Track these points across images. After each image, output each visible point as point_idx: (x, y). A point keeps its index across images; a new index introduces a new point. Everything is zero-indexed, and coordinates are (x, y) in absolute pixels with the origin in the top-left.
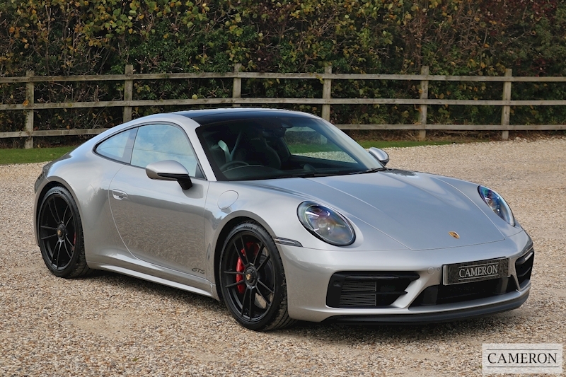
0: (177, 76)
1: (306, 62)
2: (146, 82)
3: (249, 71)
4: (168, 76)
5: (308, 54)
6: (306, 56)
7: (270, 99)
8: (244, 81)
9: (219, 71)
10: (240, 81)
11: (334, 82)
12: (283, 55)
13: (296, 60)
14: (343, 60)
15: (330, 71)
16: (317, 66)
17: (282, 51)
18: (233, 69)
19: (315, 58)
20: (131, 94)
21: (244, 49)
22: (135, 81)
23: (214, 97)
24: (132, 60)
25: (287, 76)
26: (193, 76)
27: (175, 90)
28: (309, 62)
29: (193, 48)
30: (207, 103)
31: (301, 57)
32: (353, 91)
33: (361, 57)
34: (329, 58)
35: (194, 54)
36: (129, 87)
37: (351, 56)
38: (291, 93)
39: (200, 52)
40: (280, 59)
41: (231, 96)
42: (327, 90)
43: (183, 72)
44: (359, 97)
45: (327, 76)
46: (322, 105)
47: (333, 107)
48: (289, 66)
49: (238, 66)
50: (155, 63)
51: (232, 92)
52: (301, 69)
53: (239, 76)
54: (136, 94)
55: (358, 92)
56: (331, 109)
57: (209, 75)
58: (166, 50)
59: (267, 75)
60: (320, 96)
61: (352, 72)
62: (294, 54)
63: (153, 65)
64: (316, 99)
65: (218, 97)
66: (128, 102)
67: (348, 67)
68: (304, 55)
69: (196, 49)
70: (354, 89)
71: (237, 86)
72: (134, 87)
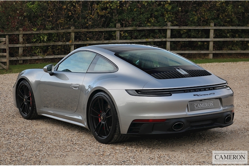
0: (141, 28)
1: (202, 21)
2: (126, 31)
3: (174, 26)
4: (136, 28)
5: (203, 17)
6: (202, 18)
7: (185, 39)
8: (172, 30)
9: (160, 26)
10: (170, 30)
11: (215, 30)
12: (191, 18)
13: (197, 20)
14: (219, 20)
15: (213, 25)
16: (207, 23)
17: (190, 16)
18: (166, 25)
19: (206, 19)
20: (119, 37)
21: (172, 15)
22: (121, 31)
23: (158, 38)
24: (119, 21)
25: (192, 28)
26: (148, 28)
27: (139, 35)
28: (203, 21)
29: (148, 15)
30: (155, 41)
31: (199, 19)
32: (224, 34)
33: (229, 18)
34: (213, 19)
35: (148, 18)
36: (118, 34)
37: (223, 18)
38: (194, 36)
39: (151, 17)
40: (189, 20)
41: (166, 38)
42: (212, 34)
43: (143, 26)
44: (227, 37)
45: (212, 28)
46: (209, 41)
47: (214, 42)
48: (193, 23)
49: (169, 24)
50: (130, 22)
51: (166, 36)
52: (199, 24)
53: (170, 28)
54: (121, 37)
55: (227, 35)
56: (214, 43)
57: (155, 28)
58: (135, 16)
59: (182, 28)
60: (208, 37)
61: (224, 26)
62: (196, 17)
63: (129, 23)
64: (206, 39)
65: (160, 38)
66: (118, 41)
67: (222, 23)
68: (201, 18)
69: (149, 16)
70: (225, 34)
71: (169, 33)
72: (120, 34)
